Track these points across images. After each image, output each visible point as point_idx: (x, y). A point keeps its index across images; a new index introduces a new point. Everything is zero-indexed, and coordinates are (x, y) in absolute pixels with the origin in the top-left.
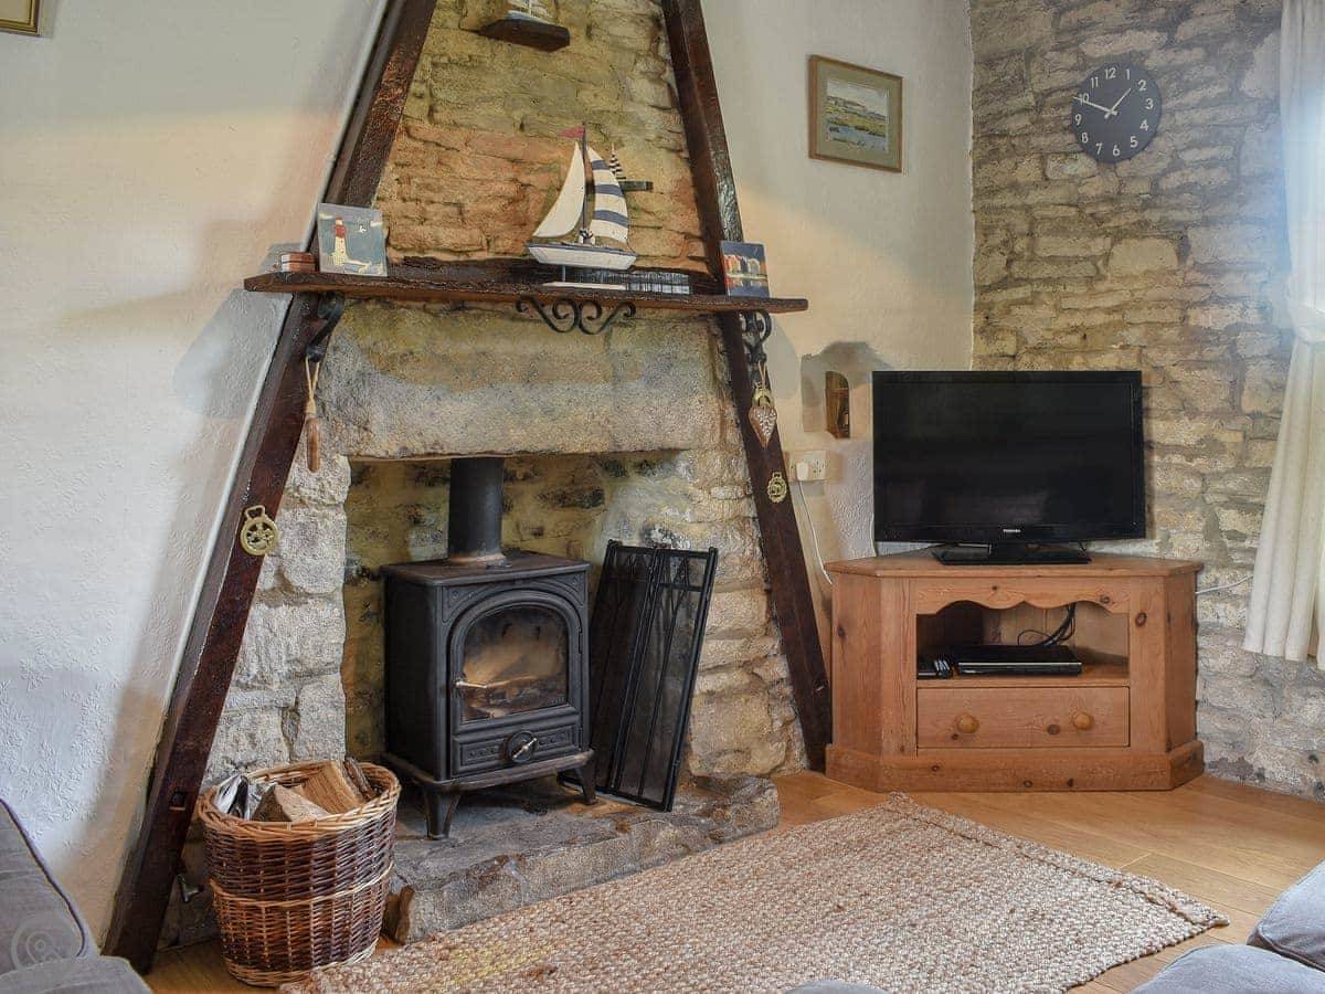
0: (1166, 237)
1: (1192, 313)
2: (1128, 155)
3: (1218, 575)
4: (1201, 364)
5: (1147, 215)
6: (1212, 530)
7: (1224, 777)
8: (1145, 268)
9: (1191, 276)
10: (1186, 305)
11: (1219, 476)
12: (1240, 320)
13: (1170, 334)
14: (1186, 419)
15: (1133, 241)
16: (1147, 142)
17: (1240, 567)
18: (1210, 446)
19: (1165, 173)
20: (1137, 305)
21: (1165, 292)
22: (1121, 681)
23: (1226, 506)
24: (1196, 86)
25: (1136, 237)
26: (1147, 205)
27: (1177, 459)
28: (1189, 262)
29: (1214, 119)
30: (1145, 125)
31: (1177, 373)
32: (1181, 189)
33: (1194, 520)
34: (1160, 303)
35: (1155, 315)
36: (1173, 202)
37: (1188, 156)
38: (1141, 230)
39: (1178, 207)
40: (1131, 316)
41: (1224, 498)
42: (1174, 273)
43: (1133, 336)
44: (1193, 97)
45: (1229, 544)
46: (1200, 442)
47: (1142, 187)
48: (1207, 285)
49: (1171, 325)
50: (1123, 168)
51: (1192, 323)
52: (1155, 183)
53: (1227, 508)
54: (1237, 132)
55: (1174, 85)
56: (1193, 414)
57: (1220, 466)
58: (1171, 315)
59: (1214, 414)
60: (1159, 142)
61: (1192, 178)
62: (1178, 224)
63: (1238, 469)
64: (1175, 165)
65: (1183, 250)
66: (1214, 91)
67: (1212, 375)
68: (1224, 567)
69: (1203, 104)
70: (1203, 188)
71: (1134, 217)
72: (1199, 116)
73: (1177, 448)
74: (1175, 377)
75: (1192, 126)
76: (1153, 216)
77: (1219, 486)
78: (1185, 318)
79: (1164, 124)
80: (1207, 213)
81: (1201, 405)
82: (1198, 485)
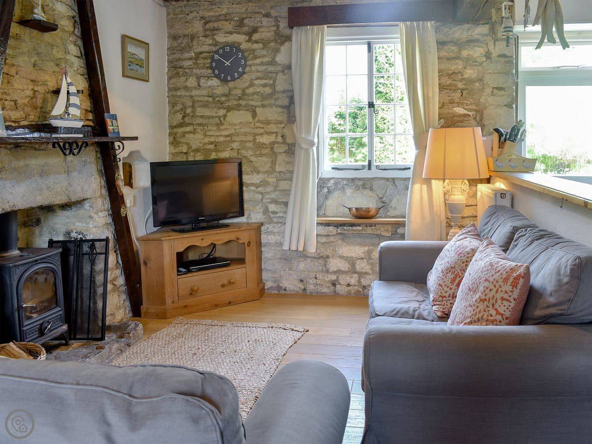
0: (248, 110)
1: (257, 137)
2: (233, 79)
3: (268, 226)
4: (261, 155)
5: (241, 102)
6: (266, 211)
7: (272, 292)
8: (240, 121)
9: (257, 124)
10: (255, 135)
11: (268, 193)
12: (275, 140)
13: (250, 145)
14: (256, 174)
15: (236, 112)
16: (241, 75)
17: (275, 223)
18: (264, 183)
19: (247, 88)
20: (237, 135)
21: (248, 130)
22: (243, 266)
23: (271, 203)
24: (259, 57)
25: (237, 110)
26: (240, 99)
27: (252, 188)
28: (256, 120)
29: (266, 69)
30: (240, 70)
31: (253, 159)
32: (253, 94)
33: (259, 208)
34: (246, 134)
35: (244, 138)
36: (250, 98)
37: (257, 82)
38: (238, 107)
39: (252, 100)
40: (235, 138)
41: (269, 201)
42: (251, 123)
43: (235, 145)
44: (258, 61)
45: (272, 215)
46: (261, 182)
47: (239, 92)
48: (263, 128)
49: (250, 141)
50: (231, 84)
51: (257, 141)
52: (244, 91)
53: (272, 204)
54: (274, 75)
55: (251, 56)
56: (258, 172)
57: (268, 190)
58: (250, 138)
59: (266, 172)
60: (245, 76)
61: (258, 90)
62: (252, 106)
63: (275, 190)
64: (251, 85)
65: (254, 115)
66: (266, 60)
67: (264, 159)
68: (270, 223)
69: (262, 64)
70: (262, 94)
71: (235, 102)
72: (261, 68)
73: (252, 184)
74: (251, 160)
75: (258, 71)
76: (243, 103)
77: (268, 196)
78: (255, 139)
79: (247, 69)
80: (263, 103)
81: (261, 169)
82: (260, 196)
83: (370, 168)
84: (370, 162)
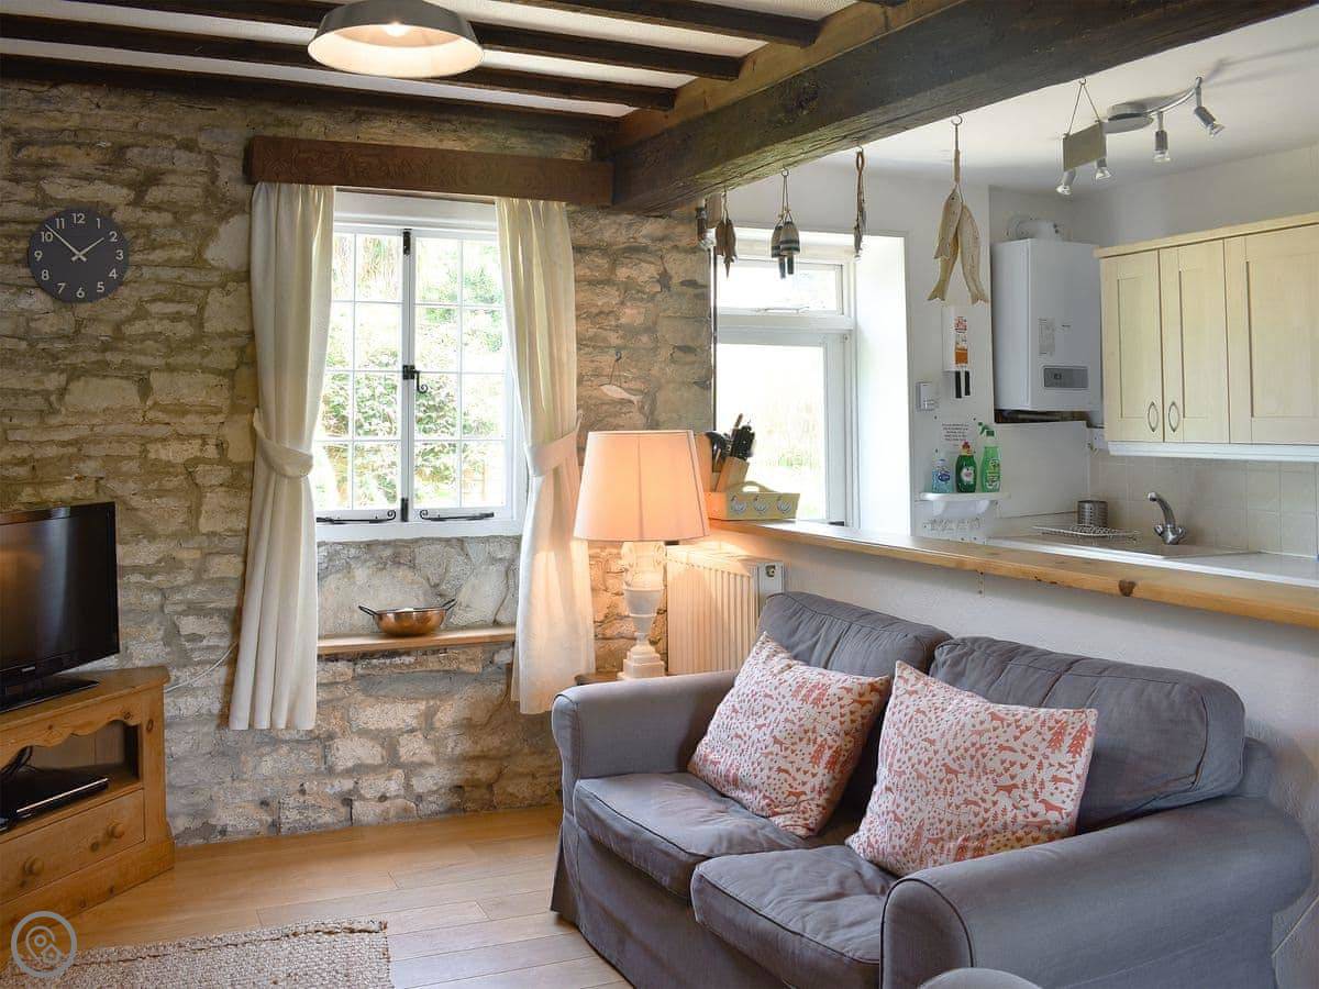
0: (127, 378)
1: (152, 448)
2: (92, 296)
3: (179, 674)
4: (162, 492)
5: (109, 356)
6: (173, 634)
7: (190, 844)
8: (105, 405)
9: (151, 415)
10: (146, 441)
11: (178, 589)
12: (199, 454)
13: (133, 466)
14: (145, 541)
15: (95, 381)
16: (113, 286)
17: (199, 663)
18: (171, 564)
19: (130, 320)
20: (96, 440)
21: (130, 429)
22: (138, 785)
23: (185, 613)
24: (163, 246)
25: (97, 376)
26: (105, 348)
27: (136, 578)
28: (149, 403)
29: (179, 278)
30: (113, 274)
31: (136, 502)
32: (145, 337)
33: (155, 630)
34: (121, 439)
35: (115, 450)
36: (137, 346)
37: (156, 308)
38: (101, 370)
39: (143, 352)
40: (92, 450)
41: (180, 608)
42: (134, 411)
43: (89, 468)
44: (158, 255)
45: (188, 645)
46: (159, 561)
47: (104, 331)
48: (168, 424)
49: (130, 458)
50: (84, 310)
51: (152, 456)
52: (118, 327)
53: (188, 615)
54: (201, 293)
55: (141, 241)
56: (153, 537)
57: (180, 581)
58: (132, 449)
59: (174, 536)
60: (124, 291)
61: (158, 328)
62: (141, 367)
63: (198, 580)
64: (141, 314)
65: (145, 389)
66: (180, 254)
67: (169, 502)
68: (185, 666)
69: (168, 263)
70: (168, 338)
71: (94, 357)
72: (167, 274)
73: (136, 569)
74: (134, 504)
75: (158, 282)
76: (115, 358)
77: (178, 597)
78: (145, 451)
79: (129, 274)
80: (169, 360)
81: (160, 528)
82: (157, 599)
83: (404, 518)
84: (405, 504)
